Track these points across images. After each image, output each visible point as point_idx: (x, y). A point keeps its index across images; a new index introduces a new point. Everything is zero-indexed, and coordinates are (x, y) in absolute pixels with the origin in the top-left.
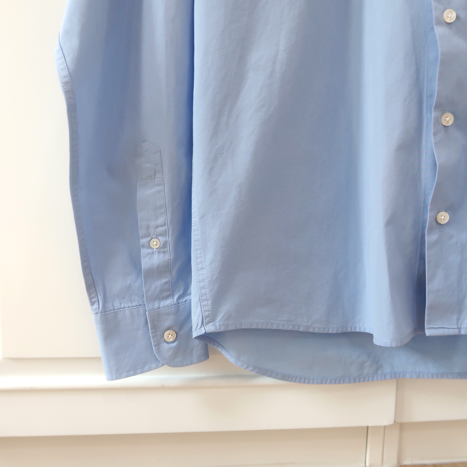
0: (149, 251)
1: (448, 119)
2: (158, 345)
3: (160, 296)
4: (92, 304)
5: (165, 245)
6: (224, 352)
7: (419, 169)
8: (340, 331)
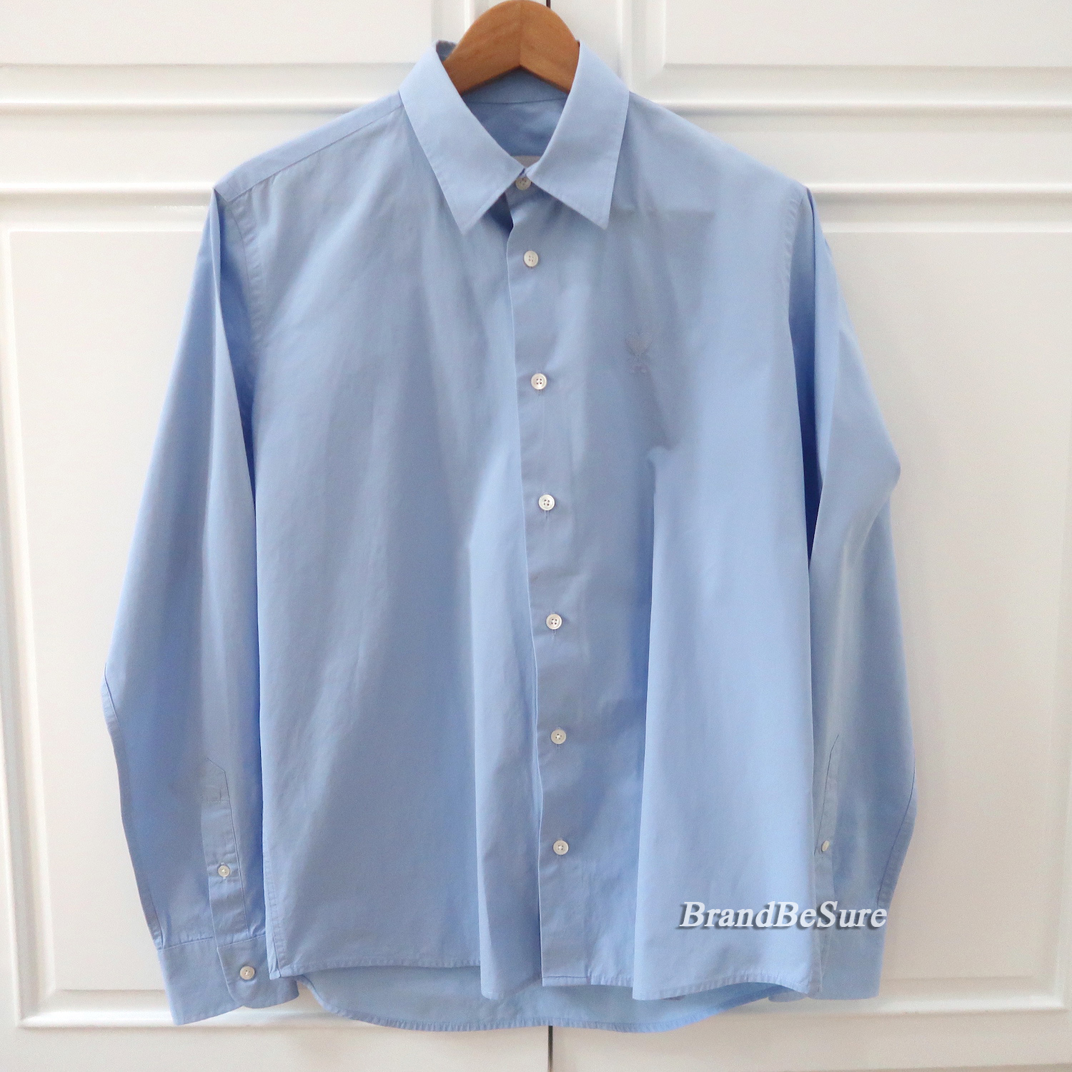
0: (218, 879)
1: (559, 737)
2: (233, 983)
3: (234, 928)
4: (155, 937)
5: (235, 872)
6: (313, 991)
7: (531, 791)
8: (459, 965)
